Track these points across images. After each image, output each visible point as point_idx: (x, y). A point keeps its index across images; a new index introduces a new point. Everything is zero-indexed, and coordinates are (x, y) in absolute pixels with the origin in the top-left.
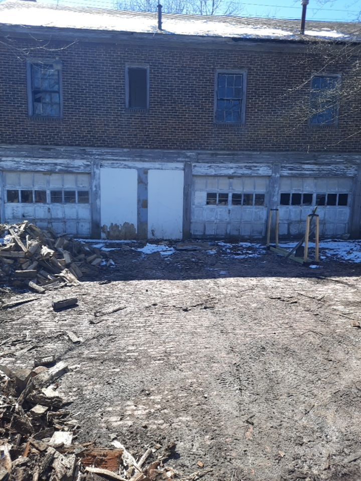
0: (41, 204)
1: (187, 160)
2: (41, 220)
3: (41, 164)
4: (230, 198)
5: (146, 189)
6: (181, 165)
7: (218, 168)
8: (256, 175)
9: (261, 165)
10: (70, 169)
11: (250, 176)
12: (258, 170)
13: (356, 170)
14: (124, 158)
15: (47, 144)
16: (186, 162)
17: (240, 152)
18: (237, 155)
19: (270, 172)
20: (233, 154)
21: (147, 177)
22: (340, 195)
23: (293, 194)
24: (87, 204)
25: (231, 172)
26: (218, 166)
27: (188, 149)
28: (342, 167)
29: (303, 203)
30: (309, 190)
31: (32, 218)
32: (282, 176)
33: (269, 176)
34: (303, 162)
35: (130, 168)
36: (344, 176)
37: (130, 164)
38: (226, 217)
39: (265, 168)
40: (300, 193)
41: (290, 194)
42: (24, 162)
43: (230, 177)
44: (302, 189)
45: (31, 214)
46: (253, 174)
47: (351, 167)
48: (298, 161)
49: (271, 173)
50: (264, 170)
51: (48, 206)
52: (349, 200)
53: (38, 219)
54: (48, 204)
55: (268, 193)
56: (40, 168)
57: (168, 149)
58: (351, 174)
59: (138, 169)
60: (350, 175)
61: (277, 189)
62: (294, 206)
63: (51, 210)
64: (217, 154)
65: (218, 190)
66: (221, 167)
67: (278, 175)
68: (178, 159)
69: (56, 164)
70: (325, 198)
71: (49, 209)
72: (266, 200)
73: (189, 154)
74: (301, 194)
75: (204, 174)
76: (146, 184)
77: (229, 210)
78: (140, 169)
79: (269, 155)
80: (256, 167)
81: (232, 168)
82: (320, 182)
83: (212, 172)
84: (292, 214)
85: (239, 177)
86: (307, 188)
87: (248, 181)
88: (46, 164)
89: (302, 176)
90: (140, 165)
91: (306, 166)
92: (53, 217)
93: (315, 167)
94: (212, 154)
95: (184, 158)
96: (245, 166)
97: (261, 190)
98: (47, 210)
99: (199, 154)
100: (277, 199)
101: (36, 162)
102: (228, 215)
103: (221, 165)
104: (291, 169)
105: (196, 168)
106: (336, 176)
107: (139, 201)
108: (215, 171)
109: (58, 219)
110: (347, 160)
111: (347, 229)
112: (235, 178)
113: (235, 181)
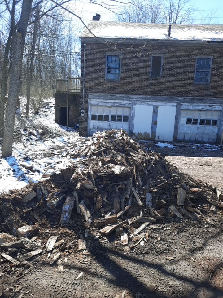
0: (107, 122)
3: (108, 103)
4: (199, 122)
5: (157, 116)
6: (175, 104)
8: (213, 110)
9: (217, 105)
10: (121, 105)
11: (210, 110)
12: (215, 107)
14: (147, 100)
15: (112, 93)
16: (178, 102)
17: (206, 98)
19: (221, 109)
20: (202, 99)
21: (157, 110)
24: (127, 122)
25: (201, 108)
26: (194, 105)
27: (179, 96)
31: (102, 128)
33: (220, 111)
35: (150, 105)
37: (150, 103)
42: (101, 101)
43: (200, 111)
45: (101, 126)
50: (218, 107)
51: (109, 122)
56: (108, 105)
57: (170, 96)
59: (154, 106)
64: (194, 99)
65: (193, 117)
68: (175, 101)
69: (115, 103)
71: (110, 124)
72: (218, 123)
73: (179, 99)
75: (187, 109)
76: (157, 113)
77: (198, 128)
79: (221, 100)
80: (214, 105)
81: (201, 106)
83: (191, 108)
85: (204, 110)
88: (111, 103)
90: (155, 104)
94: (192, 99)
95: (177, 100)
96: (208, 105)
97: (215, 118)
98: (108, 125)
99: (185, 99)
101: (106, 101)
102: (197, 130)
105: (183, 106)
107: (153, 121)
108: (193, 108)
112: (202, 111)
113: (202, 113)
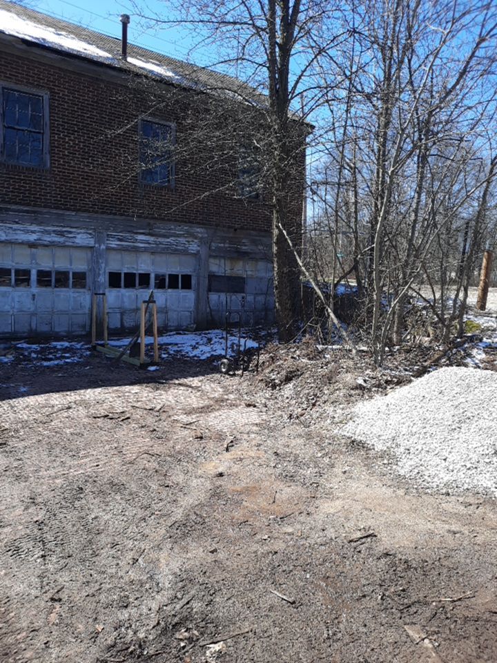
4: (34, 276)
7: (11, 231)
8: (71, 244)
9: (79, 231)
11: (63, 246)
12: (75, 237)
13: (199, 246)
17: (45, 210)
18: (41, 213)
19: (91, 242)
20: (34, 212)
22: (182, 276)
23: (125, 274)
25: (33, 237)
26: (11, 228)
28: (182, 240)
29: (139, 285)
30: (146, 268)
32: (108, 249)
33: (91, 247)
34: (135, 231)
36: (185, 252)
38: (29, 305)
39: (85, 236)
40: (135, 272)
41: (120, 274)
43: (32, 245)
44: (135, 267)
46: (67, 244)
47: (193, 241)
48: (129, 229)
49: (93, 242)
50: (82, 238)
52: (193, 282)
55: (90, 270)
58: (192, 250)
60: (192, 252)
61: (103, 265)
62: (127, 289)
65: (14, 264)
66: (15, 230)
67: (103, 247)
70: (165, 279)
72: (89, 280)
74: (135, 274)
77: (34, 295)
79: (89, 217)
80: (70, 232)
81: (33, 232)
82: (158, 258)
84: (125, 300)
85: (46, 246)
86: (142, 265)
87: (60, 253)
89: (136, 250)
91: (140, 237)
93: (152, 239)
96: (54, 231)
97: (80, 265)
100: (104, 279)
102: (32, 302)
103: (15, 226)
104: (120, 240)
106: (176, 252)
108: (7, 236)
110: (188, 232)
111: (192, 318)
112: (39, 247)
113: (40, 252)
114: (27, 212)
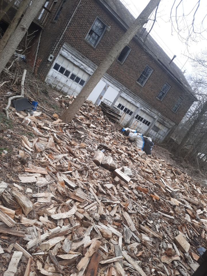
0: (66, 77)
1: (122, 89)
2: (62, 83)
3: (77, 61)
5: (105, 92)
6: (119, 90)
9: (139, 103)
10: (85, 70)
14: (105, 77)
15: (84, 55)
16: (121, 90)
17: (137, 96)
20: (135, 95)
21: (107, 88)
22: (149, 122)
24: (81, 86)
27: (125, 86)
28: (155, 114)
29: (140, 120)
30: (146, 119)
31: (59, 80)
34: (148, 108)
35: (104, 81)
37: (105, 80)
41: (139, 116)
42: (71, 56)
43: (128, 102)
45: (59, 78)
46: (135, 105)
47: (157, 116)
49: (139, 107)
50: (138, 105)
52: (150, 125)
53: (60, 82)
54: (68, 78)
56: (75, 63)
57: (120, 82)
60: (155, 118)
63: (68, 81)
64: (131, 93)
67: (140, 109)
68: (120, 88)
69: (82, 65)
71: (67, 80)
73: (124, 88)
75: (123, 97)
76: (106, 91)
77: (122, 113)
78: (107, 84)
79: (142, 101)
80: (137, 102)
81: (131, 99)
83: (126, 98)
86: (144, 117)
88: (79, 62)
89: (145, 112)
90: (108, 82)
91: (148, 110)
92: (67, 84)
95: (122, 88)
96: (134, 101)
99: (127, 89)
101: (76, 59)
103: (129, 97)
104: (144, 109)
105: (122, 94)
106: (152, 117)
107: (100, 95)
109: (68, 86)
110: (157, 113)
111: (144, 133)
113: (129, 104)
114: (133, 95)
